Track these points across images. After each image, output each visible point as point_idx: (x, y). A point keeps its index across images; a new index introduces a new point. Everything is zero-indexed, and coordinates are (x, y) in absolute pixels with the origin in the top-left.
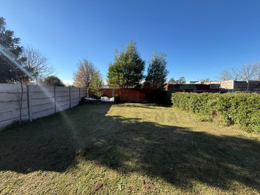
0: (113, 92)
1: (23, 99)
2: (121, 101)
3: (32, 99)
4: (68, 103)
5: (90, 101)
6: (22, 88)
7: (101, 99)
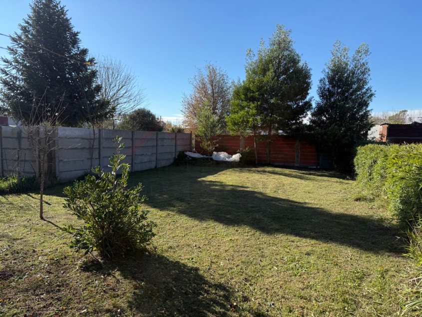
0: (242, 143)
1: (94, 147)
2: (256, 162)
3: (104, 147)
4: (154, 158)
5: (194, 159)
6: (94, 133)
7: (213, 157)
